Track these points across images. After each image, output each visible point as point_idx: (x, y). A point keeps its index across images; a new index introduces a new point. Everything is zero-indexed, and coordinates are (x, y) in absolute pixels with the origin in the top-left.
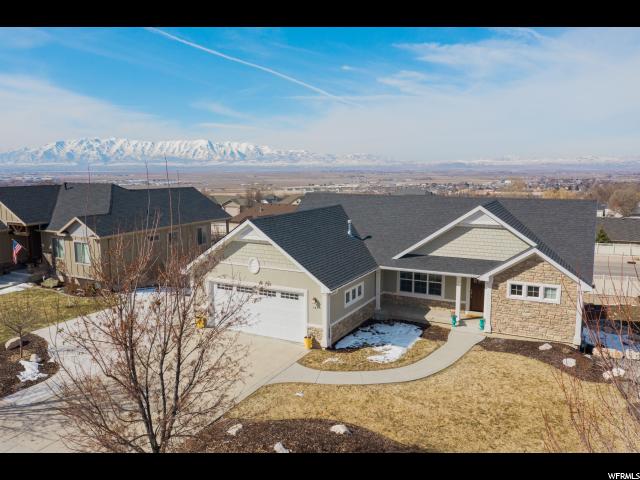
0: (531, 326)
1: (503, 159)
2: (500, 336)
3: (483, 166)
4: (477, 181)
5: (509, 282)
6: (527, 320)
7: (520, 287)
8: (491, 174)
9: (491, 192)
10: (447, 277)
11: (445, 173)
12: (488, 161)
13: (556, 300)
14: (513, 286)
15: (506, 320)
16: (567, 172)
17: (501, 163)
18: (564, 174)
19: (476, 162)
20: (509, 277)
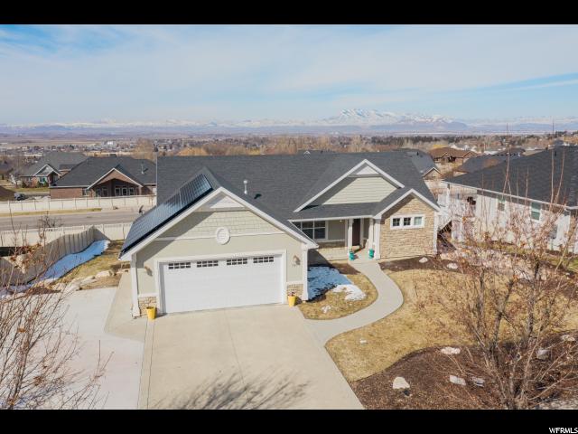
0: (406, 247)
1: (100, 122)
2: (387, 260)
3: (82, 129)
4: (81, 143)
5: (392, 217)
6: (404, 243)
7: (399, 220)
8: (92, 136)
9: (98, 153)
10: (330, 221)
11: (45, 136)
12: (87, 124)
13: (422, 225)
14: (394, 220)
15: (390, 246)
16: (159, 133)
17: (98, 126)
18: (156, 135)
19: (75, 124)
20: (392, 214)
